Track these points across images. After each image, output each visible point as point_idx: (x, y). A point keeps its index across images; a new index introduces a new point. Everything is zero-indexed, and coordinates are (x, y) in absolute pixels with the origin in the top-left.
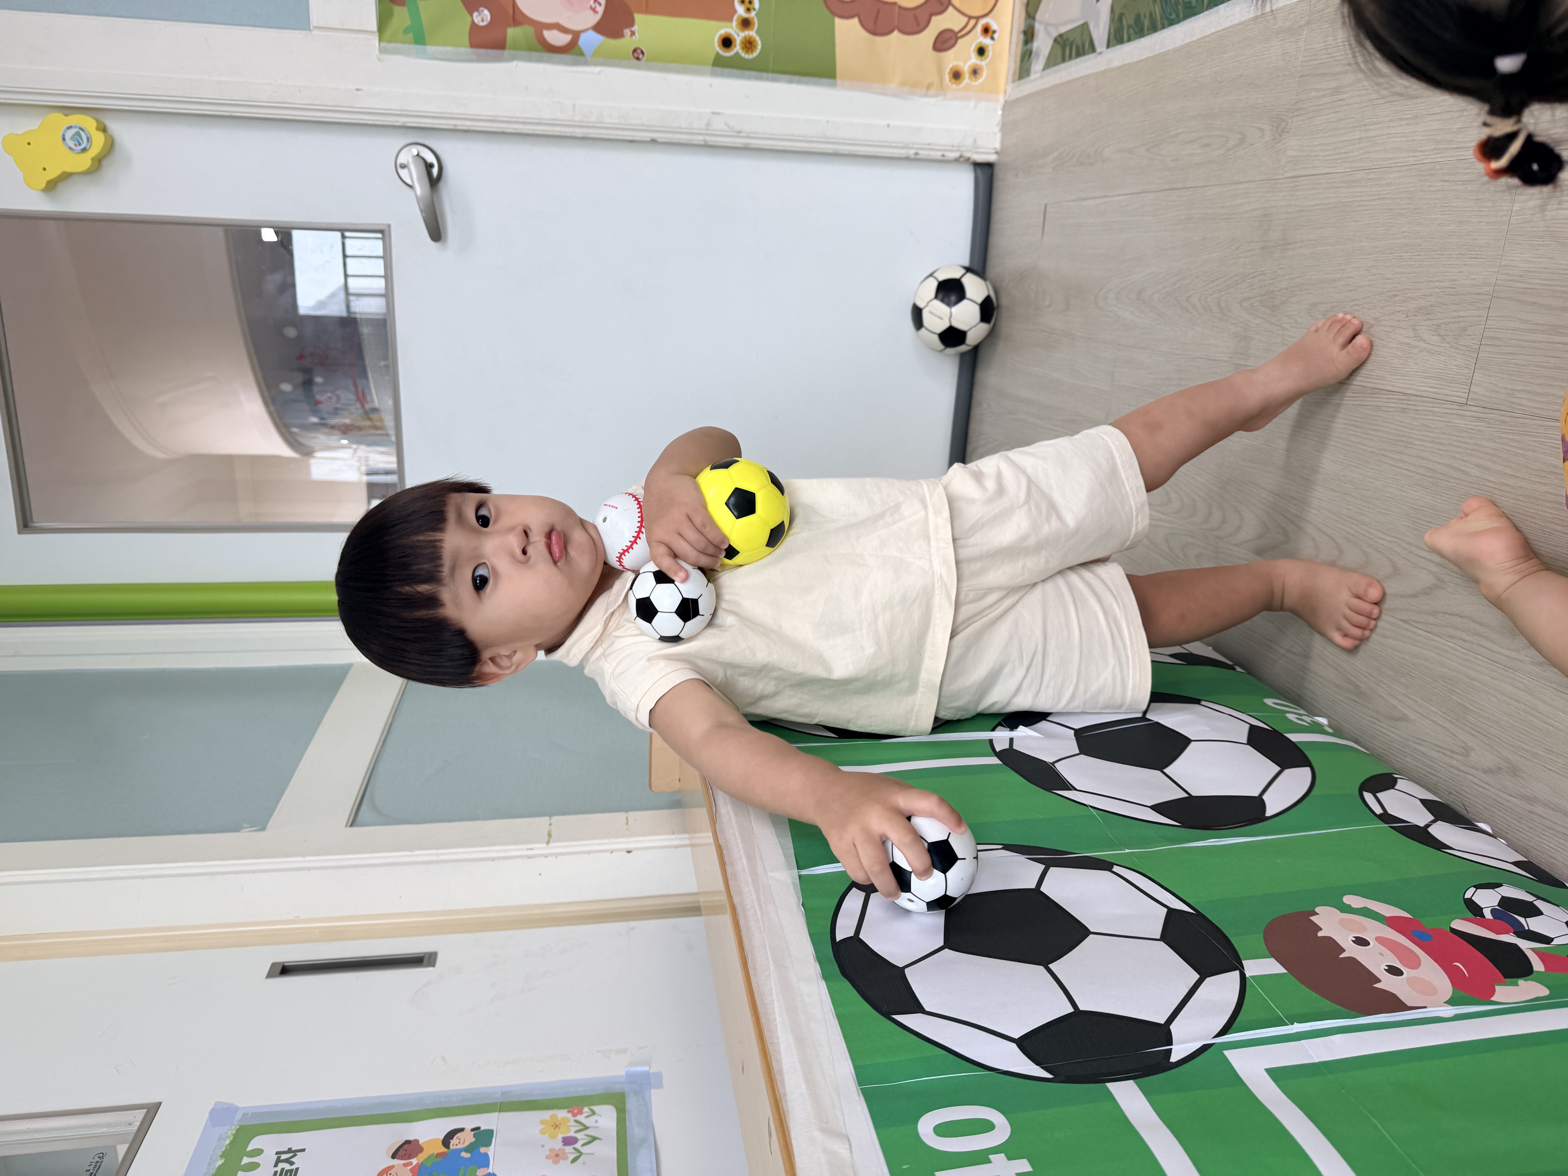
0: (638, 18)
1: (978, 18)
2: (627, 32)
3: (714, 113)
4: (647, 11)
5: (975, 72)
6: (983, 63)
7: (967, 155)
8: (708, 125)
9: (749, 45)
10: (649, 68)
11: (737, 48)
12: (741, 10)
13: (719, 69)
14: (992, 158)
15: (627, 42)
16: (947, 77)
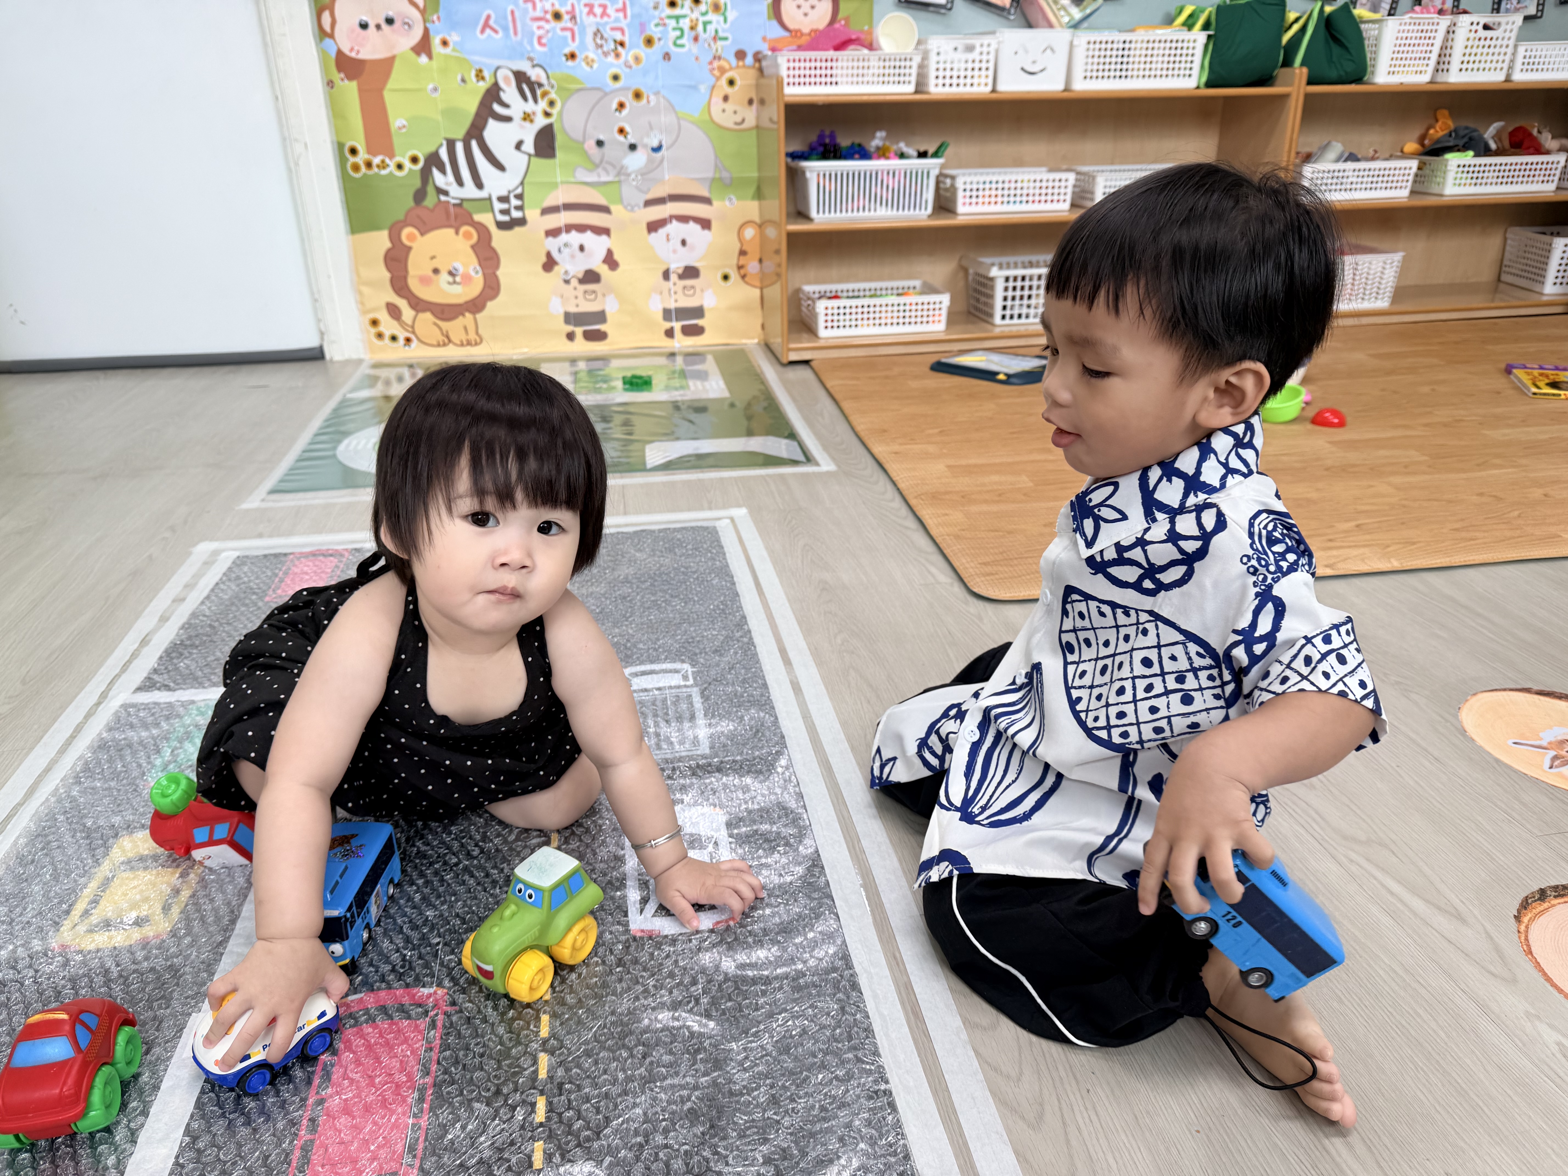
0: (354, 85)
1: (414, 333)
2: (342, 75)
3: (306, 145)
4: (361, 90)
5: (380, 336)
6: (387, 340)
7: (326, 337)
8: (296, 140)
9: (356, 168)
10: (325, 93)
11: (352, 159)
12: (376, 160)
13: (336, 146)
14: (328, 356)
15: (337, 76)
16: (372, 316)
